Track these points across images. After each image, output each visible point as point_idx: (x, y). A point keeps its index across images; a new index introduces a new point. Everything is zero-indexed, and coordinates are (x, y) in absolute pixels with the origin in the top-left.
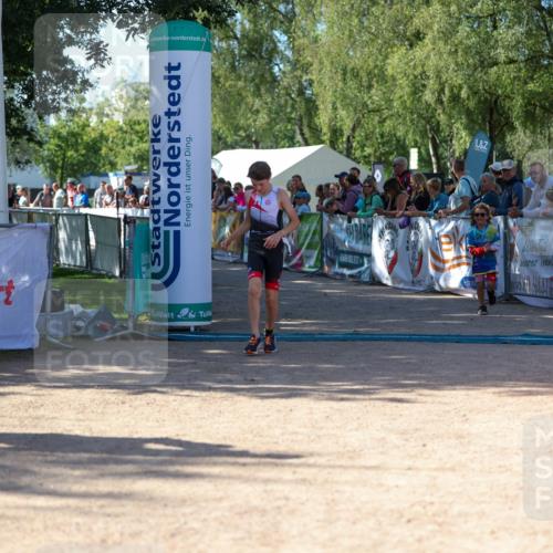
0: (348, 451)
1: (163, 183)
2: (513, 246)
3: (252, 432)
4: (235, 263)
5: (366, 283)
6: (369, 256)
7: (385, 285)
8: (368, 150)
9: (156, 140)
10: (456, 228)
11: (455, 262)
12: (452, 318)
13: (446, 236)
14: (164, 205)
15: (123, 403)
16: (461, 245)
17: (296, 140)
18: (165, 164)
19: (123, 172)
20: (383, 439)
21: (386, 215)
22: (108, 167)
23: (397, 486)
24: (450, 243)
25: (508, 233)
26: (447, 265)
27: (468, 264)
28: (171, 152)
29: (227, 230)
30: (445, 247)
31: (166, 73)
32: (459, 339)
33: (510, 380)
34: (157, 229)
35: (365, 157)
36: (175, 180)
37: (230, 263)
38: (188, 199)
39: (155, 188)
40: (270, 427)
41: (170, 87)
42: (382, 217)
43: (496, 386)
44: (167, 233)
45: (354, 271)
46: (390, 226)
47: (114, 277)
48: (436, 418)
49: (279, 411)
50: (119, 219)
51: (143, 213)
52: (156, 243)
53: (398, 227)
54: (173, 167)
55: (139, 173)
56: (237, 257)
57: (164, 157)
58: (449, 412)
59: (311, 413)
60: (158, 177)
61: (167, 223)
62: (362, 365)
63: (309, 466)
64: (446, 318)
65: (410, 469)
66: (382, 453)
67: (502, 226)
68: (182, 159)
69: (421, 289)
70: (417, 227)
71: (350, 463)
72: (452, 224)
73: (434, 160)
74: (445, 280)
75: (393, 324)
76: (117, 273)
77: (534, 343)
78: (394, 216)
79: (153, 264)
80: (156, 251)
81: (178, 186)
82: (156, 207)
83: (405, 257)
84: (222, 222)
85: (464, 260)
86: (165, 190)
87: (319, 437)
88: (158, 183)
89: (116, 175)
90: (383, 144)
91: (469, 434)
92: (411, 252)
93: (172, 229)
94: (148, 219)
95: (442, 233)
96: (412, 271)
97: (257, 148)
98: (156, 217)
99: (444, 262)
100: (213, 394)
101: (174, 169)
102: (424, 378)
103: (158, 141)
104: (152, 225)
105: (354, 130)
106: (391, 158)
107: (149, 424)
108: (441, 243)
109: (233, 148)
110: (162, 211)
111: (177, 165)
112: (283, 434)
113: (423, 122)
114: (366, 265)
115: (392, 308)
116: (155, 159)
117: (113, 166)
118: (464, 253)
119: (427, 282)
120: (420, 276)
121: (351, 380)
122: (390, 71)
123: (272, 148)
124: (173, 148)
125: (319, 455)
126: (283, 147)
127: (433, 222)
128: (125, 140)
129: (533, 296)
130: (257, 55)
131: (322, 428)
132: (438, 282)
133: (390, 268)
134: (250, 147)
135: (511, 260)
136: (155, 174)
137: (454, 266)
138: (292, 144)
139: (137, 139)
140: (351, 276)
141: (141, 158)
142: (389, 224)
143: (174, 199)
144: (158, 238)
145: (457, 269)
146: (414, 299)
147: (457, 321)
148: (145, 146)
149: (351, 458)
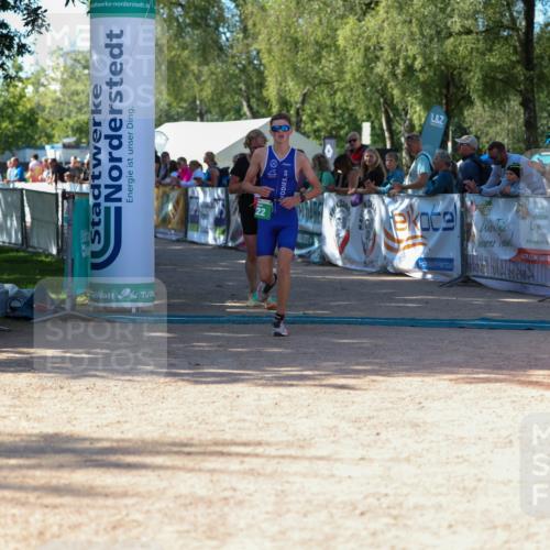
0: (299, 440)
1: (104, 157)
2: (470, 225)
3: (197, 419)
4: (178, 241)
5: (315, 263)
6: (319, 235)
7: (336, 266)
8: (318, 124)
9: (97, 111)
10: (411, 206)
11: (410, 242)
12: (406, 301)
13: (400, 215)
14: (105, 180)
15: (61, 388)
16: (416, 225)
17: (242, 113)
18: (107, 137)
19: (60, 145)
20: (335, 427)
21: (338, 193)
22: (44, 139)
23: (350, 477)
24: (404, 222)
25: (465, 211)
26: (402, 245)
27: (423, 244)
28: (113, 124)
29: (170, 207)
30: (399, 226)
31: (108, 41)
32: (414, 323)
33: (467, 366)
34: (97, 205)
35: (315, 131)
36: (116, 154)
37: (174, 241)
38: (130, 173)
39: (95, 162)
40: (216, 414)
41: (112, 55)
42: (333, 195)
43: (452, 373)
44: (108, 210)
45: (303, 251)
46: (342, 205)
47: (51, 255)
48: (390, 405)
49: (225, 397)
50: (57, 195)
51: (81, 188)
52: (97, 220)
53: (349, 205)
54: (115, 140)
55: (76, 146)
56: (181, 235)
57: (106, 130)
58: (404, 399)
59: (259, 400)
60: (99, 151)
61: (108, 198)
62: (312, 350)
63: (257, 456)
64: (399, 301)
65: (362, 459)
66: (333, 442)
67: (458, 204)
68: (123, 132)
69: (374, 270)
70: (369, 205)
71: (299, 453)
72: (407, 201)
73: (387, 134)
74: (400, 261)
75: (346, 307)
76: (54, 251)
77: (492, 328)
78: (345, 193)
79: (93, 241)
80: (96, 228)
81: (120, 160)
82: (96, 182)
83: (357, 236)
84: (164, 198)
85: (420, 240)
86: (106, 164)
87: (268, 424)
88: (99, 157)
89: (53, 148)
90: (334, 117)
91: (425, 423)
92: (364, 232)
93: (113, 205)
94: (88, 194)
95: (397, 212)
96: (365, 251)
97: (202, 120)
98: (96, 192)
99: (399, 242)
100: (156, 378)
101: (115, 142)
102: (377, 364)
103: (99, 112)
104: (91, 201)
105: (303, 102)
106: (342, 132)
107: (90, 410)
108: (395, 222)
109: (176, 120)
110: (103, 186)
111: (119, 137)
112: (229, 421)
113: (377, 95)
114: (316, 245)
115: (343, 289)
116: (95, 131)
117: (50, 138)
118: (419, 233)
119: (380, 263)
120: (372, 257)
121: (301, 365)
122: (341, 42)
123: (217, 120)
124: (114, 120)
125: (268, 444)
126: (229, 120)
127: (387, 200)
128: (62, 111)
129: (491, 278)
130: (203, 23)
131: (270, 415)
132: (392, 263)
133: (342, 248)
134: (194, 120)
135: (468, 240)
136: (96, 148)
137: (408, 247)
138: (239, 116)
139: (75, 110)
140: (301, 256)
141: (80, 130)
142: (341, 201)
143: (115, 173)
144: (98, 214)
145: (412, 249)
146: (366, 281)
147: (412, 304)
148: (83, 117)
149: (302, 447)
